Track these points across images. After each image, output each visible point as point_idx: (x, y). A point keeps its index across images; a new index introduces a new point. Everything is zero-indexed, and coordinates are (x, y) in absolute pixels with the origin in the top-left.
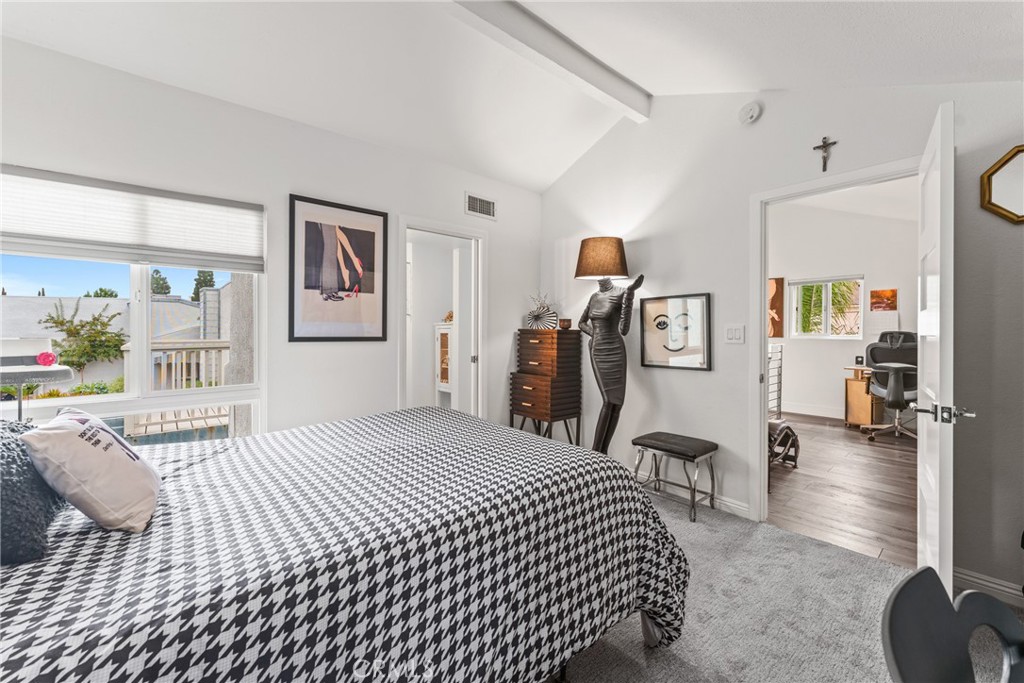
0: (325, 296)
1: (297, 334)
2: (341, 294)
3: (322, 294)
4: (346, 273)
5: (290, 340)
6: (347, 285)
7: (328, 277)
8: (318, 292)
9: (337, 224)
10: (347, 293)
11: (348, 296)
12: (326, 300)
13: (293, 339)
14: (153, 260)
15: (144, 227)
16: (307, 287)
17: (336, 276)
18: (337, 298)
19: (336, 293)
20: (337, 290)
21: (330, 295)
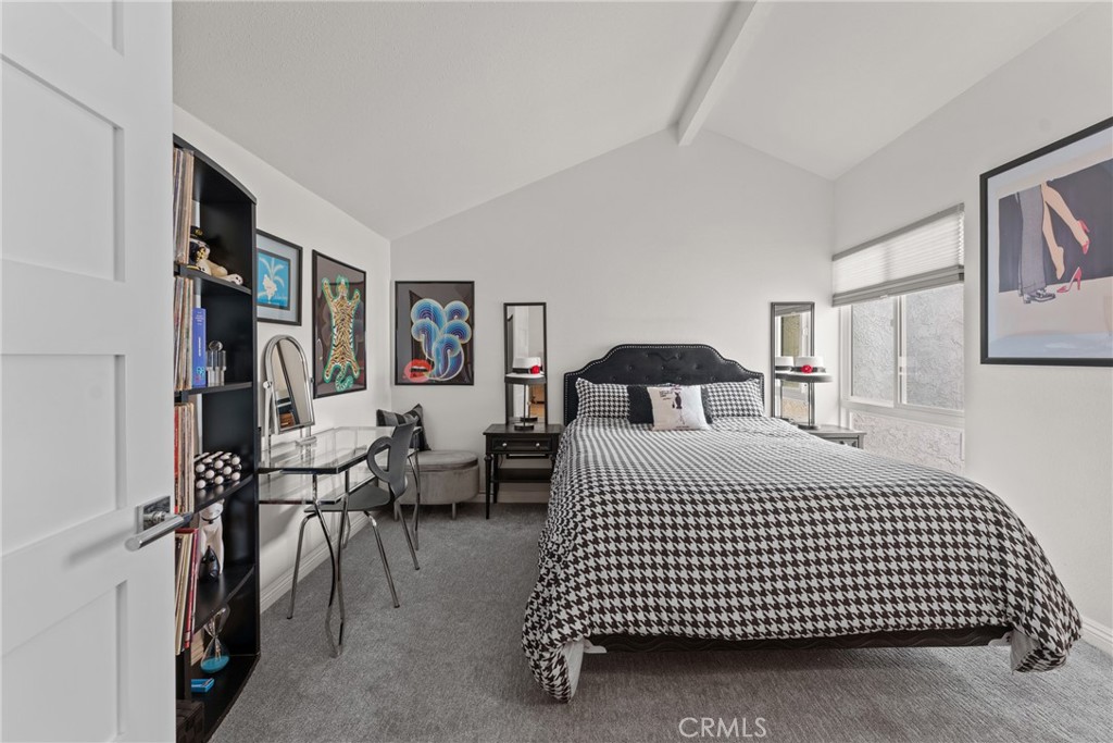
0: (1026, 296)
1: (992, 354)
2: (1051, 289)
3: (1022, 295)
4: (1057, 254)
5: (983, 362)
6: (1060, 275)
7: (1031, 269)
8: (1017, 292)
9: (1043, 181)
10: (1060, 286)
11: (1062, 290)
12: (1028, 302)
13: (985, 359)
14: (890, 293)
15: (888, 267)
16: (1004, 288)
17: (1041, 264)
18: (1044, 297)
19: (1042, 289)
20: (1044, 284)
21: (1034, 294)
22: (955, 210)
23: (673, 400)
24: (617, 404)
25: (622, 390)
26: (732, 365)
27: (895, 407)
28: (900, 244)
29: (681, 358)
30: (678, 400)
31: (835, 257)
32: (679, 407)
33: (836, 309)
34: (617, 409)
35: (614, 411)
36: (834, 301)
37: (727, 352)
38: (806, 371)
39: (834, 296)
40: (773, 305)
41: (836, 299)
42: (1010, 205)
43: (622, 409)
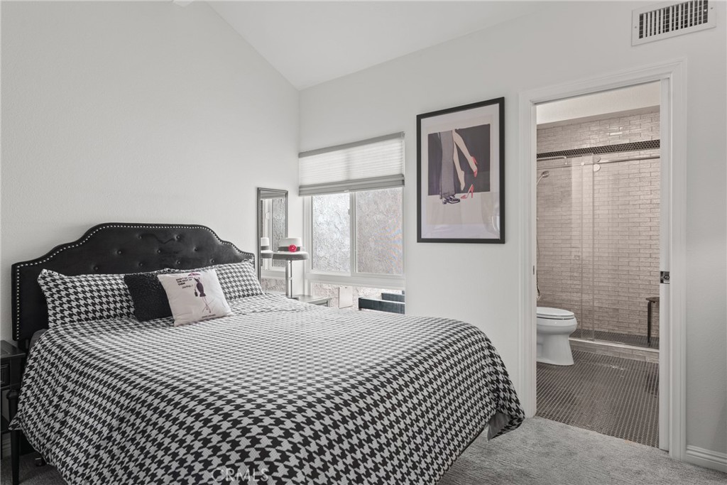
0: (444, 199)
1: (424, 236)
2: (458, 196)
3: (441, 198)
4: (461, 175)
5: (418, 241)
6: (462, 188)
7: (446, 184)
8: (438, 196)
9: (453, 128)
10: (462, 195)
11: (464, 197)
12: (445, 203)
13: (420, 240)
14: (351, 189)
15: (348, 169)
16: (430, 193)
17: (453, 180)
18: (454, 200)
19: (453, 196)
20: (454, 193)
21: (448, 198)
22: (399, 135)
23: (194, 288)
24: (111, 299)
25: (116, 281)
26: (228, 245)
27: (352, 276)
28: (357, 152)
29: (179, 240)
30: (200, 287)
31: (301, 155)
32: (203, 295)
33: (301, 198)
34: (112, 306)
35: (109, 310)
36: (300, 191)
37: (223, 233)
38: (293, 251)
39: (300, 187)
40: (259, 190)
41: (302, 190)
42: (435, 140)
43: (118, 305)
